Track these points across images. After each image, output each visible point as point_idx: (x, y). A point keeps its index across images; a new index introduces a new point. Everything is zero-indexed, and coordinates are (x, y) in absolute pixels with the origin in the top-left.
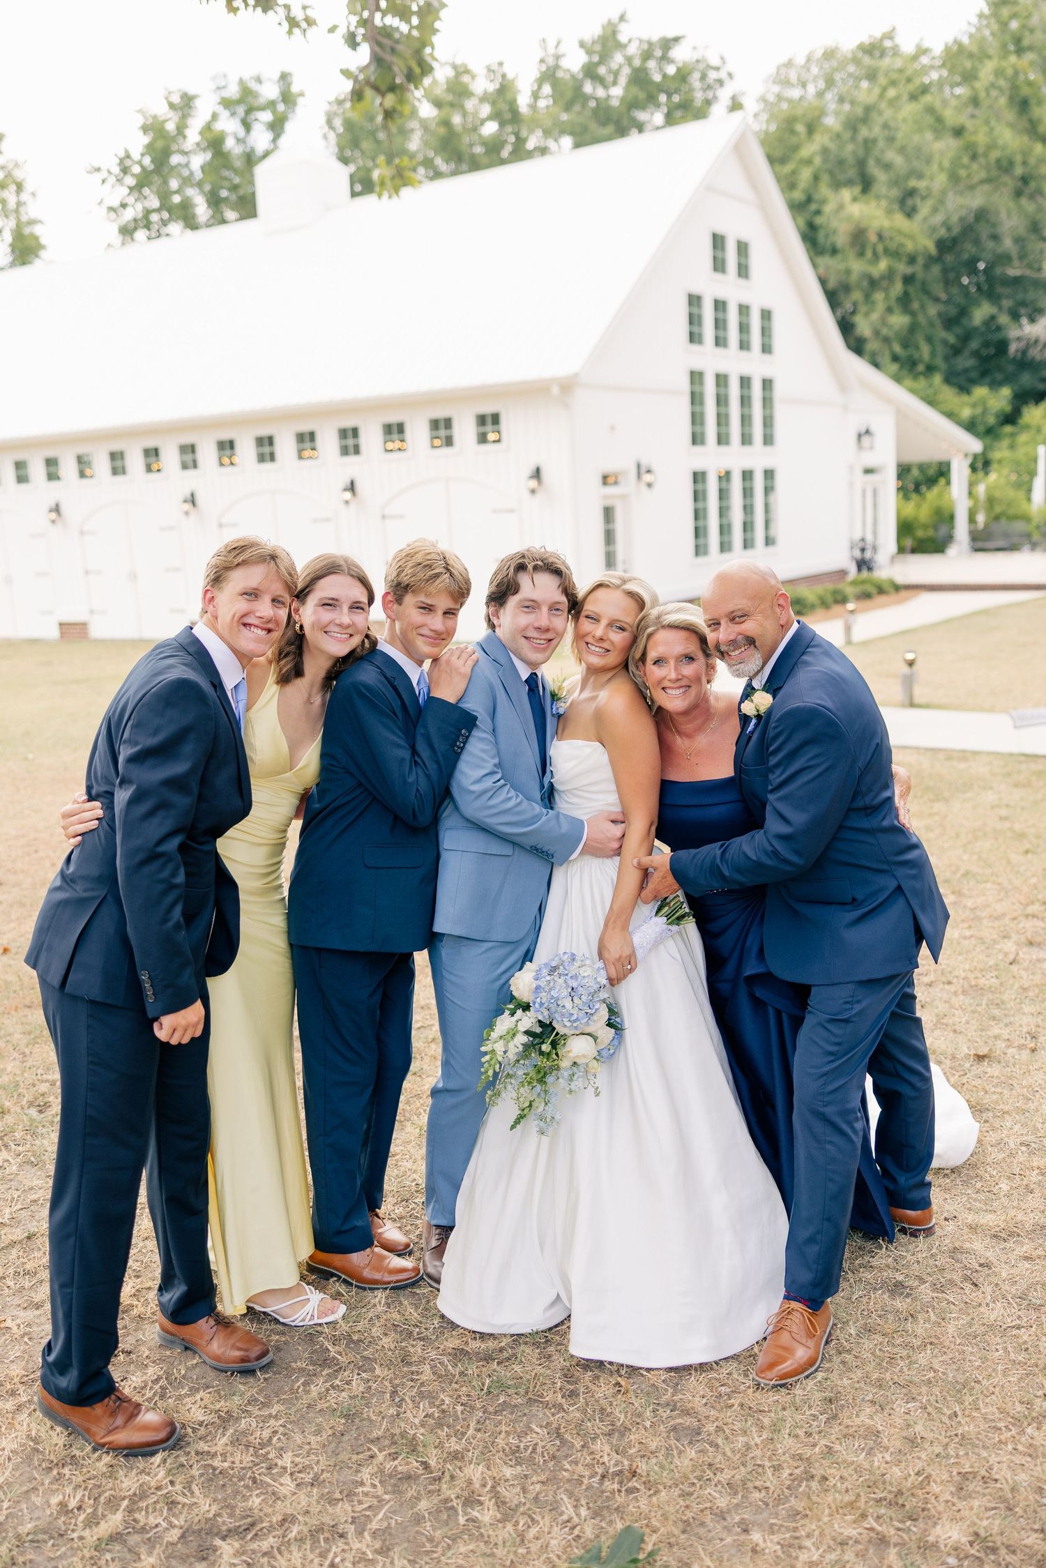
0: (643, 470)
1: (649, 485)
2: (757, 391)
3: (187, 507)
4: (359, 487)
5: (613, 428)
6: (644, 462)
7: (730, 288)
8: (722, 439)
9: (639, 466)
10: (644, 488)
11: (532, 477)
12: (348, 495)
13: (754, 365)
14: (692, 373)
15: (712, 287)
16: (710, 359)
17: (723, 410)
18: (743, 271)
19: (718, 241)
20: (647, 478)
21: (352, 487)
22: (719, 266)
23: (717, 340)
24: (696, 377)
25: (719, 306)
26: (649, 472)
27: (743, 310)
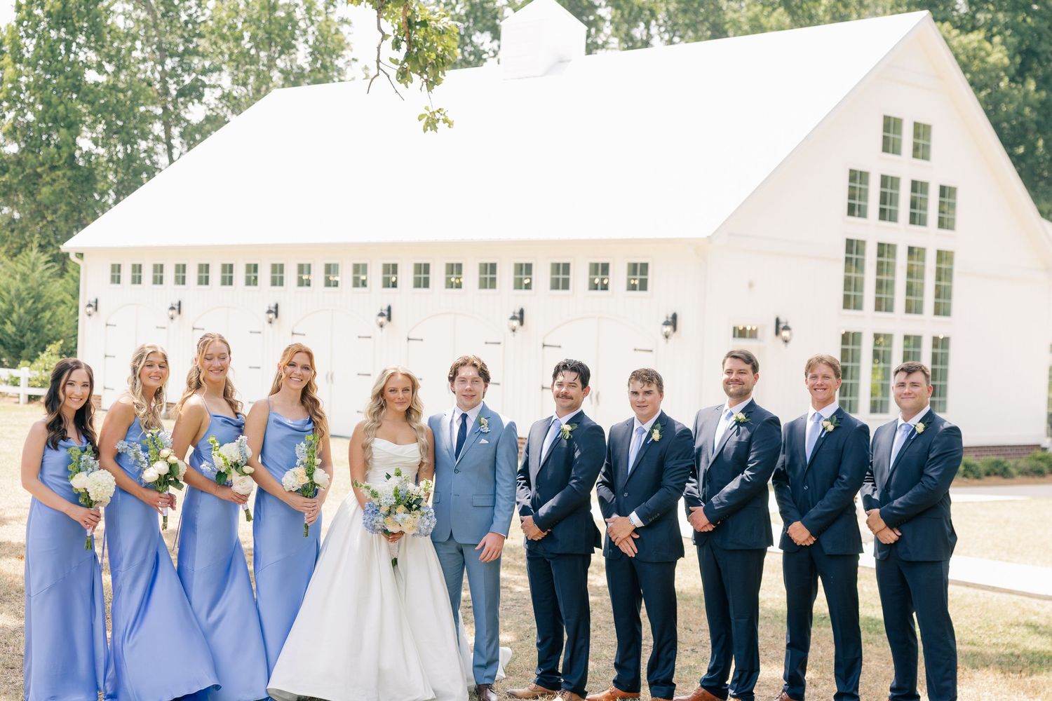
0: (781, 326)
1: (785, 340)
2: (930, 264)
3: (383, 320)
4: (527, 317)
5: (751, 285)
6: (783, 320)
7: (905, 168)
8: (882, 306)
9: (778, 322)
10: (779, 341)
11: (666, 324)
12: (516, 323)
13: (930, 238)
14: (850, 243)
15: (877, 165)
16: (871, 230)
17: (885, 278)
18: (921, 151)
19: (891, 125)
20: (785, 334)
21: (520, 317)
22: (890, 146)
23: (883, 214)
24: (853, 247)
25: (888, 182)
26: (786, 328)
27: (918, 187)
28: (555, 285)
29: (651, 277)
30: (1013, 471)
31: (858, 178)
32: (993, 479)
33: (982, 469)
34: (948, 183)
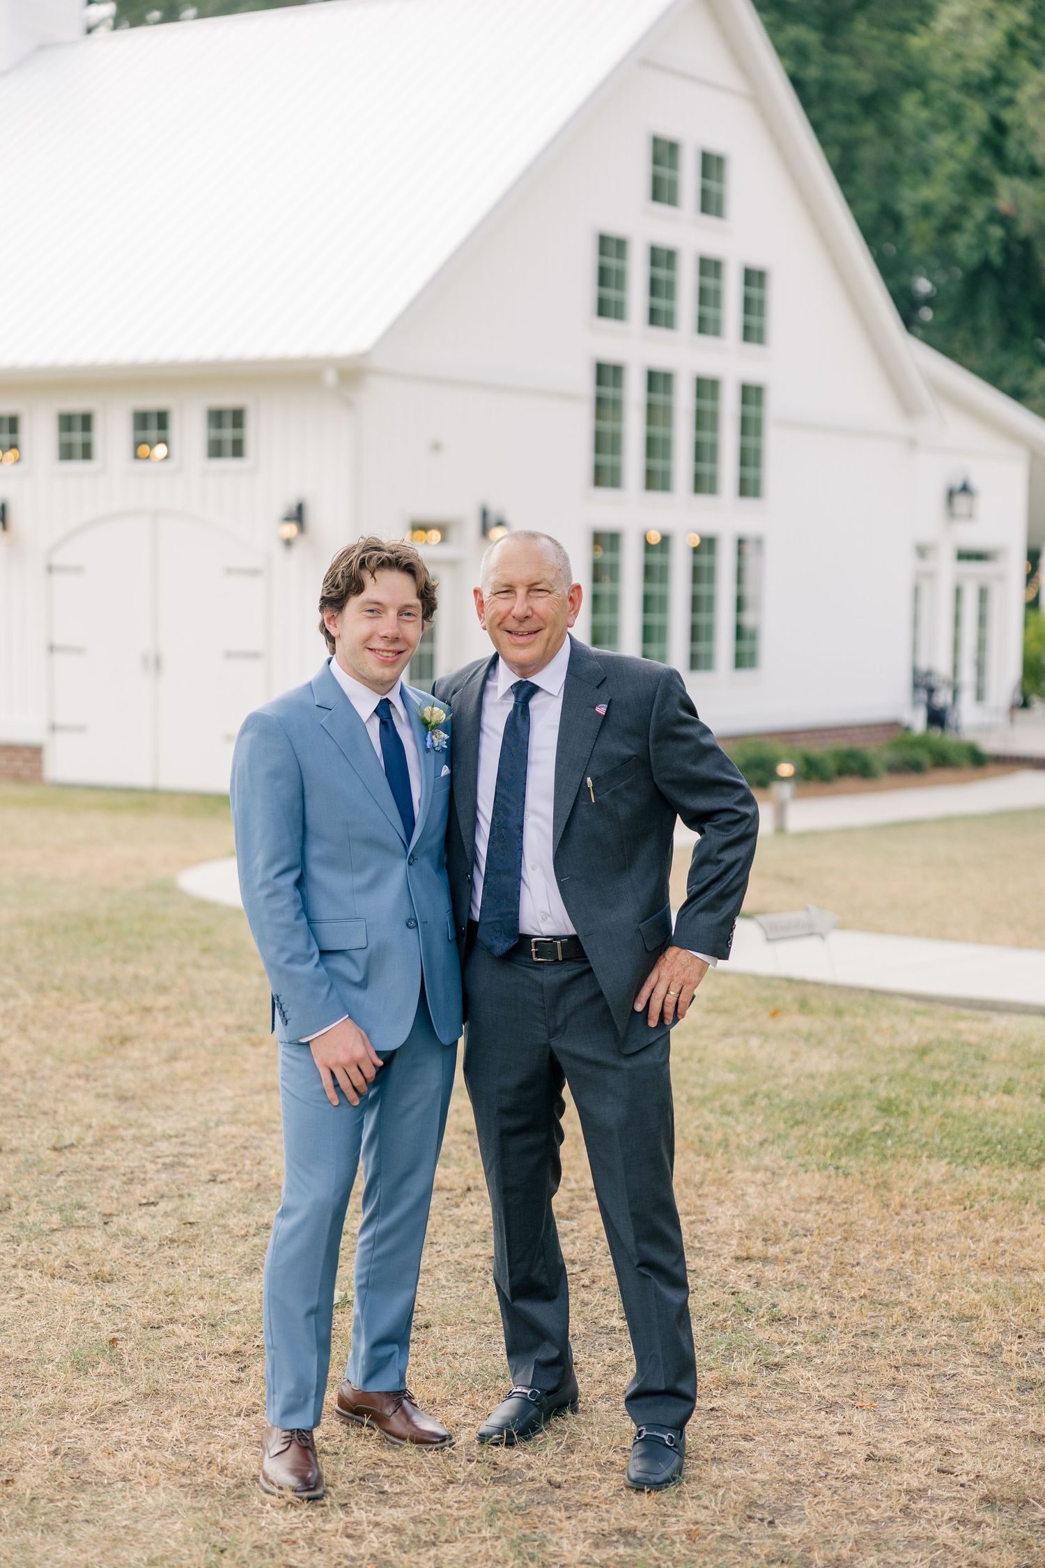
2: (729, 405)
6: (495, 508)
9: (485, 514)
13: (725, 359)
26: (500, 524)
30: (879, 766)
33: (831, 766)
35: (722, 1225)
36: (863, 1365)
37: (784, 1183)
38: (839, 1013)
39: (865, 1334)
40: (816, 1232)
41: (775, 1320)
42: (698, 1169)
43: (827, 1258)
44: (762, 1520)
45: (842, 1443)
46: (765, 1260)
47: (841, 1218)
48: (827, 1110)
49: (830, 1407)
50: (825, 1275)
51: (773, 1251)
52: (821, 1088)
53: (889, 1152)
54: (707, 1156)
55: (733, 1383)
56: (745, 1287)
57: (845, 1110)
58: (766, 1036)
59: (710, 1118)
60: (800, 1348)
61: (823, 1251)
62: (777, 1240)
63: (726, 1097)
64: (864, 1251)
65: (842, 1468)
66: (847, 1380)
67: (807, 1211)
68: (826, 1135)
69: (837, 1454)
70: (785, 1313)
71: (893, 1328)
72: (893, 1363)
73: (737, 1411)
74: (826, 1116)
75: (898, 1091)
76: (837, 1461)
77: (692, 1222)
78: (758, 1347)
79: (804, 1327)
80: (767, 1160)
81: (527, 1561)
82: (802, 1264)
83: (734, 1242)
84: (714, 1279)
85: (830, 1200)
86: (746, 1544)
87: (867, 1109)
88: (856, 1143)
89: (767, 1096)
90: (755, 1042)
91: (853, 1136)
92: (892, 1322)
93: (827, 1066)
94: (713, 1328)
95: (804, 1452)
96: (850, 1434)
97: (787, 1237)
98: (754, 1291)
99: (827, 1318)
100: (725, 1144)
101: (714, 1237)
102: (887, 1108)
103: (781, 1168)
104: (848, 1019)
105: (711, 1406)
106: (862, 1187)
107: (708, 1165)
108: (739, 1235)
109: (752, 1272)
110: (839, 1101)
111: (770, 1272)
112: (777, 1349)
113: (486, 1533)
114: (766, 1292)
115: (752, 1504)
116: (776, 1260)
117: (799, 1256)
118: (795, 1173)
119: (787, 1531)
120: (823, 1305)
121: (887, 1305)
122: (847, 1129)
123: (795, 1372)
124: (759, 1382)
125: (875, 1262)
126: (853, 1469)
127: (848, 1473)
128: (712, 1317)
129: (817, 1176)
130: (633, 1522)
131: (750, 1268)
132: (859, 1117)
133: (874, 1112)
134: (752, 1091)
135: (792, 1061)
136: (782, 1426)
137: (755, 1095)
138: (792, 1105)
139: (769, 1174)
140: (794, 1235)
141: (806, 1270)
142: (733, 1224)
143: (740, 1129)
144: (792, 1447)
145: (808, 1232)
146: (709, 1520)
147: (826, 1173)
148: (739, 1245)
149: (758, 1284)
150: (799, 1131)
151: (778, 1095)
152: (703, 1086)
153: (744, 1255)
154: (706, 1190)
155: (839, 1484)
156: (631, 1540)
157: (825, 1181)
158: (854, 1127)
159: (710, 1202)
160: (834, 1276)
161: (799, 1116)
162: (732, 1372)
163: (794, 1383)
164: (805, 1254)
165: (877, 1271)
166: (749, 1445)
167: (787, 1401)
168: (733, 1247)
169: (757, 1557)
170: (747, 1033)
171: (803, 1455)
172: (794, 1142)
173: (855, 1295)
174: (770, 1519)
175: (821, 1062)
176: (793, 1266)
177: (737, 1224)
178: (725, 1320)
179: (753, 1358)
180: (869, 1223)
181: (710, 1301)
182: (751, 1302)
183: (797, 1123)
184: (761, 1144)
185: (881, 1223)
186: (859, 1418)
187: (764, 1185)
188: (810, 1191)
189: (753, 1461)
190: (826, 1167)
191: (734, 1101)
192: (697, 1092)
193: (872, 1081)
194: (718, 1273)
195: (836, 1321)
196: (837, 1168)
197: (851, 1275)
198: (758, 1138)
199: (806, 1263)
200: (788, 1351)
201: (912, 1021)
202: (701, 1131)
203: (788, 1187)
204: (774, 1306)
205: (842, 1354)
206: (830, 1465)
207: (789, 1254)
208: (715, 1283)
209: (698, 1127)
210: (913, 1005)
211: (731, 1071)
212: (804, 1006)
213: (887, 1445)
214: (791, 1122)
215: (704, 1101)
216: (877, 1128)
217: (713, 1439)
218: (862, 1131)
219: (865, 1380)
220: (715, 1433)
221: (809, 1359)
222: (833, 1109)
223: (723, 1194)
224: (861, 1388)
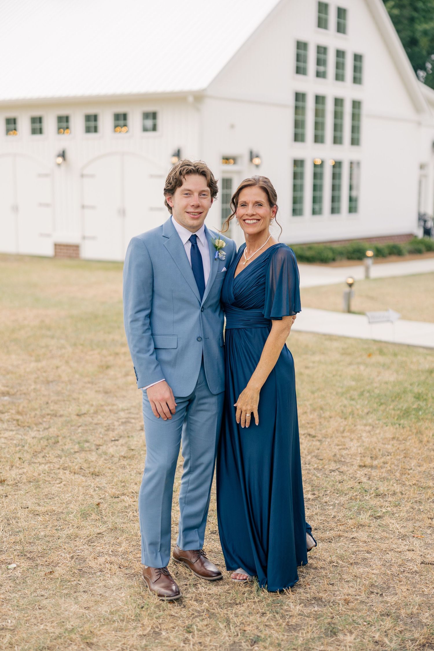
0: (254, 156)
1: (257, 166)
2: (348, 109)
4: (68, 155)
5: (232, 126)
6: (255, 150)
7: (331, 40)
8: (318, 139)
9: (251, 153)
10: (253, 168)
11: (174, 156)
12: (60, 160)
13: (346, 91)
14: (297, 94)
15: (315, 37)
16: (311, 85)
17: (320, 119)
18: (341, 28)
19: (323, 8)
20: (256, 161)
21: (63, 155)
22: (322, 23)
23: (319, 74)
24: (300, 97)
25: (322, 50)
26: (257, 156)
27: (340, 54)
28: (88, 130)
29: (161, 121)
30: (405, 251)
31: (301, 46)
32: (393, 258)
33: (386, 251)
34: (359, 51)
35: (353, 450)
36: (416, 517)
37: (378, 431)
38: (395, 355)
39: (416, 502)
40: (392, 454)
41: (377, 495)
42: (342, 424)
43: (398, 466)
44: (377, 593)
45: (410, 555)
46: (371, 467)
47: (402, 447)
48: (393, 398)
49: (404, 537)
50: (398, 474)
51: (375, 463)
52: (390, 388)
53: (421, 417)
54: (345, 419)
55: (361, 525)
56: (364, 480)
57: (401, 398)
58: (366, 365)
59: (346, 402)
60: (389, 509)
61: (396, 462)
62: (376, 458)
63: (352, 392)
64: (413, 463)
65: (411, 567)
66: (410, 524)
67: (388, 444)
68: (394, 409)
69: (408, 560)
70: (382, 492)
71: (428, 499)
72: (429, 516)
73: (364, 539)
74: (393, 401)
75: (421, 390)
76: (408, 564)
77: (340, 449)
78: (370, 508)
79: (390, 499)
80: (370, 421)
81: (275, 614)
82: (387, 469)
83: (359, 458)
84: (351, 476)
85: (398, 439)
86: (370, 605)
87: (410, 398)
88: (406, 413)
89: (368, 392)
90: (362, 368)
91: (405, 410)
92: (427, 497)
93: (392, 379)
94: (351, 499)
95: (394, 559)
96: (413, 550)
97: (380, 456)
98: (368, 482)
99: (400, 495)
100: (352, 413)
101: (350, 456)
102: (418, 397)
103: (376, 424)
104: (399, 357)
105: (352, 536)
106: (410, 433)
107: (346, 423)
108: (360, 455)
109: (366, 473)
110: (398, 394)
111: (374, 473)
112: (379, 509)
113: (256, 600)
114: (373, 482)
115: (372, 585)
116: (376, 467)
117: (386, 465)
118: (382, 427)
119: (388, 599)
120: (398, 488)
121: (424, 488)
122: (402, 407)
123: (387, 520)
124: (372, 525)
125: (418, 468)
126: (415, 568)
127: (414, 570)
128: (350, 494)
129: (392, 428)
130: (320, 594)
131: (366, 471)
132: (407, 401)
133: (413, 399)
134: (362, 389)
135: (378, 376)
136: (384, 546)
137: (364, 391)
138: (379, 396)
139: (371, 427)
140: (383, 455)
141: (390, 471)
142: (357, 450)
143: (358, 407)
144: (388, 557)
145: (389, 454)
146: (354, 593)
147: (395, 427)
148: (361, 460)
149: (369, 478)
150: (382, 408)
151: (373, 391)
152: (342, 387)
153: (363, 464)
154: (346, 434)
155: (410, 575)
156: (320, 603)
157: (395, 430)
158: (405, 406)
159: (347, 440)
160: (402, 474)
161: (382, 401)
162: (360, 520)
163: (387, 525)
164: (389, 464)
165: (420, 472)
166: (369, 556)
167: (385, 534)
168: (358, 461)
169: (376, 612)
170: (359, 364)
171: (393, 561)
172: (381, 412)
173: (411, 483)
174: (381, 593)
175: (390, 376)
176: (384, 470)
177: (359, 450)
178: (356, 495)
179: (369, 514)
180: (415, 450)
181: (349, 486)
182: (367, 487)
183: (381, 404)
184: (368, 413)
185: (420, 449)
186: (417, 543)
187: (369, 432)
188: (389, 435)
189: (371, 564)
190: (395, 424)
191: (355, 394)
192: (340, 390)
193: (411, 385)
194: (352, 473)
195: (404, 496)
196: (400, 425)
197: (409, 474)
198: (366, 411)
199: (389, 468)
200: (384, 510)
201: (425, 358)
202: (342, 408)
203: (380, 433)
204: (377, 489)
205: (407, 512)
206: (406, 566)
207: (382, 464)
208: (352, 478)
209: (341, 406)
210: (425, 351)
211: (353, 381)
212: (381, 352)
213: (429, 556)
214: (379, 404)
215: (343, 394)
216: (415, 406)
217: (354, 553)
218: (409, 408)
219: (418, 524)
220: (355, 550)
221: (393, 514)
222: (396, 398)
223: (353, 436)
224: (416, 528)
